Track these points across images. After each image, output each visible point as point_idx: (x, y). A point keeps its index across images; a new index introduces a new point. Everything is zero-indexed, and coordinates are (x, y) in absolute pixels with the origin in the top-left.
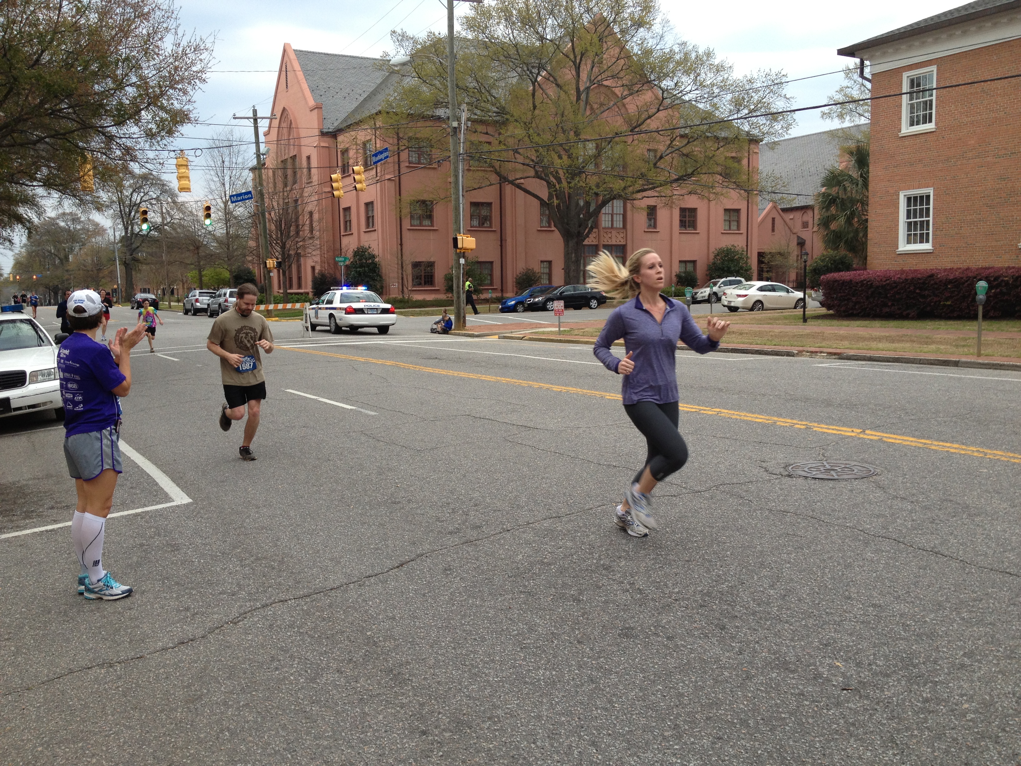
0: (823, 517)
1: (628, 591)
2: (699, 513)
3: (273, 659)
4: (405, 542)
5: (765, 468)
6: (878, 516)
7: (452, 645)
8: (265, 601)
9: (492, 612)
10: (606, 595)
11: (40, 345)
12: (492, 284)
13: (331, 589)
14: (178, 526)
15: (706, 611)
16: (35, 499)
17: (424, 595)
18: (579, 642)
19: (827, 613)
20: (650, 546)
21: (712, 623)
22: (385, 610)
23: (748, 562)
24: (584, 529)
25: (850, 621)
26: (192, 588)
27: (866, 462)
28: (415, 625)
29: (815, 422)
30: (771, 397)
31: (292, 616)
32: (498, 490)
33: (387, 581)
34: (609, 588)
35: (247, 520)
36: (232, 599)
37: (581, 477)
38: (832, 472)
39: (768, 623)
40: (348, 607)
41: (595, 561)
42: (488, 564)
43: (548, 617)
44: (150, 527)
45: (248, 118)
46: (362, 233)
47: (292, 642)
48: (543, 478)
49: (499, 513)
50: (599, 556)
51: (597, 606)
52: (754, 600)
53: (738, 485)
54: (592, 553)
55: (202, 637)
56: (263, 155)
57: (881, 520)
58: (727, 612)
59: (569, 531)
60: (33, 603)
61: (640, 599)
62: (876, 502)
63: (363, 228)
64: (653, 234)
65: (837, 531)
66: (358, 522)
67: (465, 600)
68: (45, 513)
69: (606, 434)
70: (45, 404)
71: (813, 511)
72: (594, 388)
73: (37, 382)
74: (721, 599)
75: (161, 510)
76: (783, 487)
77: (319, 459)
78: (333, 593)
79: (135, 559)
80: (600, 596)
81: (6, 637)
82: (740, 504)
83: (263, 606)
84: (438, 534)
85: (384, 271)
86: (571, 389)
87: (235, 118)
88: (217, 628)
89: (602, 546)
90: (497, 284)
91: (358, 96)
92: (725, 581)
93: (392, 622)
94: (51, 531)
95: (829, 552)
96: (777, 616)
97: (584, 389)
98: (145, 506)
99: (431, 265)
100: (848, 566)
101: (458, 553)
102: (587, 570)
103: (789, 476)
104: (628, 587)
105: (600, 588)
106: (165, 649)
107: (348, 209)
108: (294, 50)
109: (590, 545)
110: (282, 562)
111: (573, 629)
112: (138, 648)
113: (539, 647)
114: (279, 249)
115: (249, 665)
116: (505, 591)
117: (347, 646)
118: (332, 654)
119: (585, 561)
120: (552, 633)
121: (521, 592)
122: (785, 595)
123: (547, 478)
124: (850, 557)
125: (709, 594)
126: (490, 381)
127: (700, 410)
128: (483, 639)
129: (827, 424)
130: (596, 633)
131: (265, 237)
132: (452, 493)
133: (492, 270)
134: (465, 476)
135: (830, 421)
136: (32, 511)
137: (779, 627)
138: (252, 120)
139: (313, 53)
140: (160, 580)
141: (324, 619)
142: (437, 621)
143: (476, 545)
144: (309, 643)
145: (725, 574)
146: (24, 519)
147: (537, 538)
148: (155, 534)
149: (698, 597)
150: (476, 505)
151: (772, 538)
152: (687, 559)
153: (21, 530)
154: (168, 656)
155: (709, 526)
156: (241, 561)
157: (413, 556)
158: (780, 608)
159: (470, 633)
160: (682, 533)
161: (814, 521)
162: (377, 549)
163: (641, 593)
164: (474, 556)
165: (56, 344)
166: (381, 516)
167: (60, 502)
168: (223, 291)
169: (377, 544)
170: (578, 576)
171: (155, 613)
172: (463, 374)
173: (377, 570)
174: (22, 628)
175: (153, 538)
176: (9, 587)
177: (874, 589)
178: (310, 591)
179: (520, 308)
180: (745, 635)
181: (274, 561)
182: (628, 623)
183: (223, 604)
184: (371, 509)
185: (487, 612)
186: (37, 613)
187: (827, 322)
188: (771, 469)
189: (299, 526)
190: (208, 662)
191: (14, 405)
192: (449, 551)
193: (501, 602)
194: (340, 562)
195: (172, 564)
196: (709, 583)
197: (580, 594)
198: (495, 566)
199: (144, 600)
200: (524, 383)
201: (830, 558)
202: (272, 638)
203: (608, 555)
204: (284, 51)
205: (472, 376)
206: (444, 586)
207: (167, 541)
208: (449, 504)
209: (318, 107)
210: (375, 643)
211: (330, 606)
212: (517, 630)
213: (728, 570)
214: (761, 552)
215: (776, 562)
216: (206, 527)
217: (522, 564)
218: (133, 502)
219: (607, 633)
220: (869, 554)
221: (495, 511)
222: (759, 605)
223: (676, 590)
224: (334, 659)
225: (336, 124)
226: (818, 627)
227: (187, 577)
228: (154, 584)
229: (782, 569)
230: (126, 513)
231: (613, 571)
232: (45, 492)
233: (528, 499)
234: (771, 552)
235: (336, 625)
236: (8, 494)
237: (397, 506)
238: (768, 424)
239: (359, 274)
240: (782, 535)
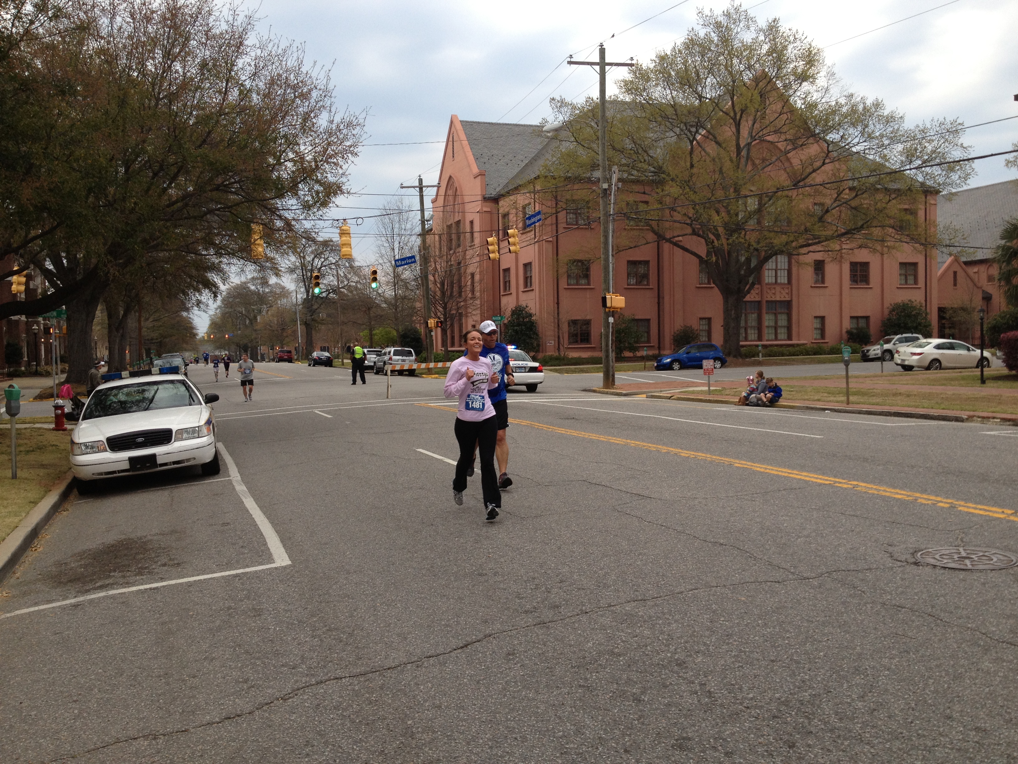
0: (942, 615)
1: (696, 693)
2: (800, 604)
3: (307, 744)
4: (477, 619)
5: (891, 553)
6: (1009, 617)
7: (490, 743)
8: (321, 676)
9: (543, 707)
10: (671, 697)
11: (190, 405)
12: (648, 341)
13: (389, 669)
14: (269, 590)
15: (778, 723)
16: (153, 555)
17: (478, 682)
18: (626, 751)
19: (918, 735)
20: (735, 641)
21: (781, 739)
22: (434, 698)
23: (841, 666)
24: (667, 616)
25: (944, 747)
26: (258, 658)
27: (1010, 550)
28: (458, 716)
29: (962, 500)
30: (921, 470)
31: (341, 697)
32: (589, 565)
33: (446, 663)
34: (676, 687)
35: (334, 587)
36: (291, 674)
37: (681, 555)
38: (967, 562)
39: (846, 743)
40: (399, 690)
41: (669, 655)
42: (555, 650)
43: (600, 718)
44: (243, 590)
45: (414, 187)
46: (520, 293)
47: (332, 726)
48: (639, 555)
49: (582, 592)
50: (675, 650)
51: (657, 709)
52: (837, 714)
53: (854, 573)
54: (668, 645)
55: (250, 713)
56: (427, 221)
57: (1011, 621)
58: (802, 727)
59: (650, 617)
60: (111, 663)
61: (707, 704)
62: (1010, 600)
63: (521, 288)
64: (821, 291)
65: (954, 632)
66: (438, 594)
67: (518, 691)
68: (156, 570)
69: (723, 507)
70: (188, 460)
71: (933, 607)
72: (726, 454)
73: (182, 439)
74: (799, 709)
75: (260, 571)
76: (906, 576)
77: (423, 523)
78: (388, 674)
79: (218, 623)
80: (664, 698)
81: (75, 699)
82: (851, 595)
83: (318, 683)
84: (513, 613)
85: (540, 330)
86: (700, 454)
87: (402, 188)
88: (267, 704)
89: (681, 637)
90: (654, 341)
91: (520, 163)
92: (810, 688)
93: (437, 711)
94: (154, 589)
95: (939, 659)
96: (860, 735)
97: (715, 455)
98: (248, 566)
99: (588, 323)
100: (958, 677)
101: (526, 636)
102: (658, 664)
103: (916, 564)
104: (698, 688)
105: (665, 686)
106: (210, 724)
107: (507, 270)
108: (461, 121)
109: (669, 635)
110: (351, 635)
111: (624, 735)
112: (185, 720)
113: (582, 753)
114: (441, 309)
115: (283, 748)
116: (563, 683)
117: (384, 735)
118: (366, 743)
119: (658, 654)
120: (599, 738)
121: (580, 686)
122: (875, 710)
123: (645, 554)
124: (963, 666)
125: (786, 703)
126: (618, 444)
127: (835, 482)
128: (524, 739)
129: (976, 503)
130: (647, 741)
131: (428, 298)
132: (541, 567)
133: (649, 327)
134: (559, 548)
135: (981, 499)
136: (146, 568)
137: (858, 749)
138: (418, 189)
139: (479, 123)
140: (231, 648)
141: (371, 703)
142: (483, 713)
143: (548, 628)
144: (348, 729)
145: (810, 680)
146: (136, 575)
147: (614, 624)
148: (246, 597)
149: (773, 706)
150: (561, 582)
151: (876, 638)
152: (772, 658)
153: (129, 587)
154: (211, 731)
155: (808, 621)
156: (313, 631)
157: (481, 636)
158: (865, 724)
159: (511, 730)
160: (774, 627)
161: (931, 619)
162: (447, 626)
163: (710, 697)
164: (543, 640)
165: (206, 403)
166: (463, 589)
167: (173, 560)
168: (388, 350)
169: (449, 620)
170: (646, 671)
171: (215, 683)
172: (594, 437)
173: (440, 650)
174: (92, 690)
175: (242, 601)
176: (97, 646)
177: (982, 708)
178: (368, 669)
179: (676, 366)
180: (816, 756)
181: (344, 633)
182: (687, 732)
183: (281, 678)
184: (455, 581)
185: (538, 708)
186: (111, 675)
187: (1009, 384)
188: (896, 555)
189: (380, 595)
190: (246, 741)
191: (160, 461)
192: (518, 633)
193: (555, 696)
194: (406, 638)
195: (249, 630)
196: (790, 689)
197: (643, 693)
198: (561, 654)
199: (211, 668)
200: (653, 447)
201: (937, 666)
202: (314, 720)
203: (686, 648)
204: (452, 122)
205: (602, 438)
206: (502, 673)
207: (253, 605)
208: (534, 578)
209: (482, 174)
210: (412, 736)
211: (381, 688)
212: (563, 731)
213: (816, 675)
214: (860, 654)
215: (874, 667)
216: (294, 591)
217: (591, 653)
218: (238, 562)
219: (659, 743)
220: (986, 664)
221: (579, 589)
222: (841, 719)
223: (751, 696)
224: (367, 749)
225: (498, 190)
226: (904, 753)
227: (258, 645)
228: (225, 651)
229: (880, 676)
230: (227, 573)
231: (687, 667)
232: (164, 548)
233: (618, 577)
234: (871, 655)
235: (381, 710)
236: (132, 548)
237: (482, 579)
238: (908, 501)
239: (516, 332)
240: (889, 635)
